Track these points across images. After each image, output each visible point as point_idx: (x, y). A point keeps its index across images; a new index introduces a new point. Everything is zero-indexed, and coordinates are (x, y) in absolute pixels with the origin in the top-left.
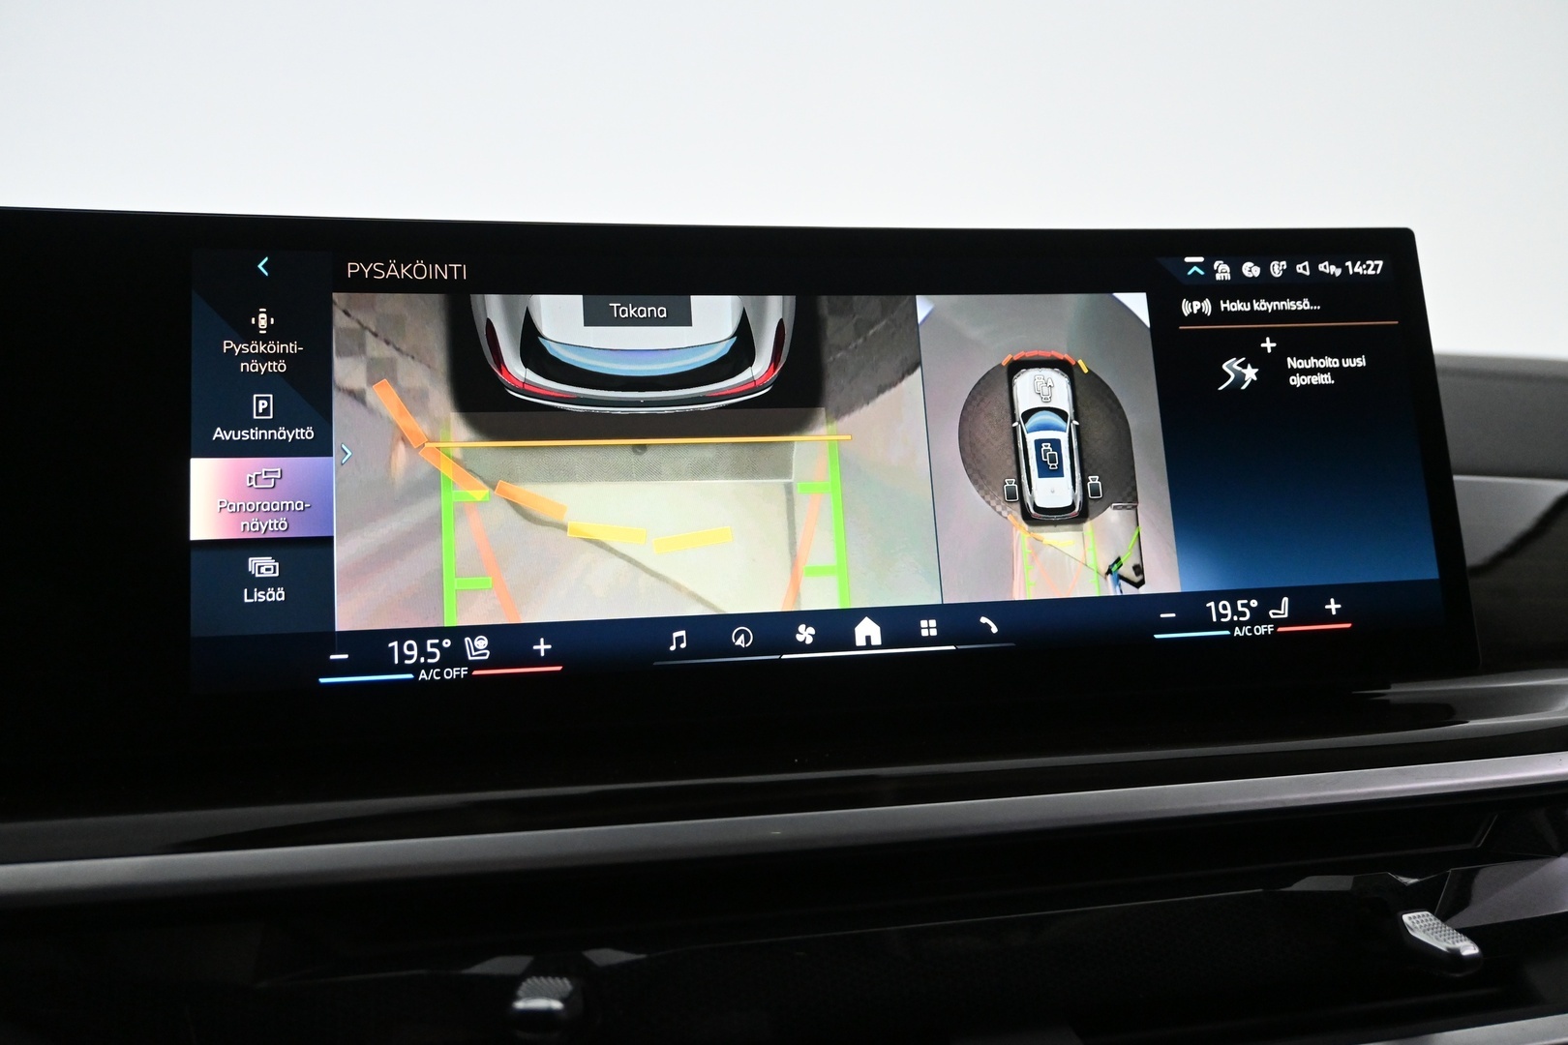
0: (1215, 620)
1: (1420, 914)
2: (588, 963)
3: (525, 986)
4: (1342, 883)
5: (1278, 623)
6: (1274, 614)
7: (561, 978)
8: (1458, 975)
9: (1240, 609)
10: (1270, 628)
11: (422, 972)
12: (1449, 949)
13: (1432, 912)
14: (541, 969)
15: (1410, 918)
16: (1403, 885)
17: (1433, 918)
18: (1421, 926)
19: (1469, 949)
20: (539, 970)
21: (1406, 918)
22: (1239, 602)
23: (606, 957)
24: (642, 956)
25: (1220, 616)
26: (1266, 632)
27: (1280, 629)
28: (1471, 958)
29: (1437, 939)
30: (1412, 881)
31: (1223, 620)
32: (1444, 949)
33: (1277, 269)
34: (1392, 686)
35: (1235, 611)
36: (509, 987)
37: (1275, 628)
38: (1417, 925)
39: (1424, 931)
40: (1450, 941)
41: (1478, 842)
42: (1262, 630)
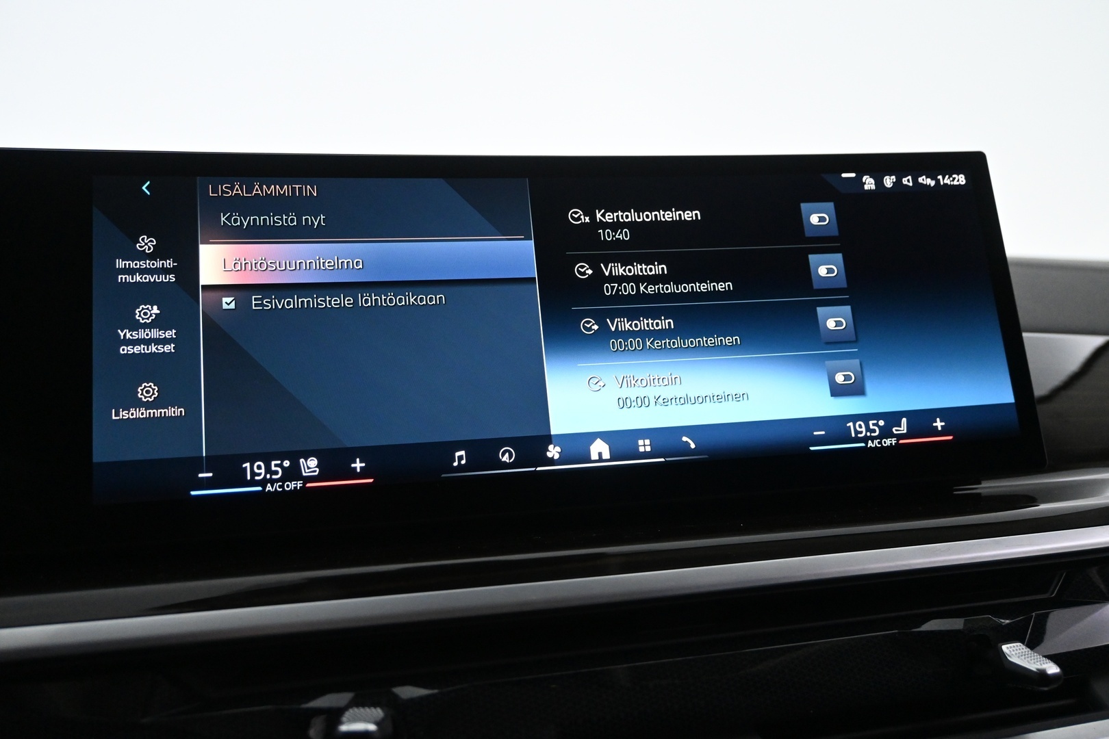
0: (853, 435)
1: (1014, 644)
2: (396, 696)
3: (348, 714)
4: (957, 624)
5: (900, 437)
6: (896, 430)
7: (375, 707)
8: (1046, 689)
9: (872, 427)
10: (894, 441)
11: (269, 707)
12: (1038, 669)
13: (1023, 643)
14: (360, 701)
15: (1008, 648)
16: (1000, 625)
17: (1024, 647)
18: (1016, 654)
19: (1052, 669)
20: (358, 702)
21: (1005, 648)
22: (871, 422)
23: (408, 692)
24: (436, 691)
25: (857, 432)
26: (891, 444)
27: (901, 442)
28: (1055, 676)
29: (1028, 662)
30: (1008, 621)
31: (859, 435)
32: (1035, 670)
33: (889, 181)
34: (983, 482)
35: (868, 429)
36: (335, 716)
37: (898, 440)
38: (1013, 653)
39: (1019, 657)
40: (1038, 663)
41: (1053, 593)
42: (888, 442)
